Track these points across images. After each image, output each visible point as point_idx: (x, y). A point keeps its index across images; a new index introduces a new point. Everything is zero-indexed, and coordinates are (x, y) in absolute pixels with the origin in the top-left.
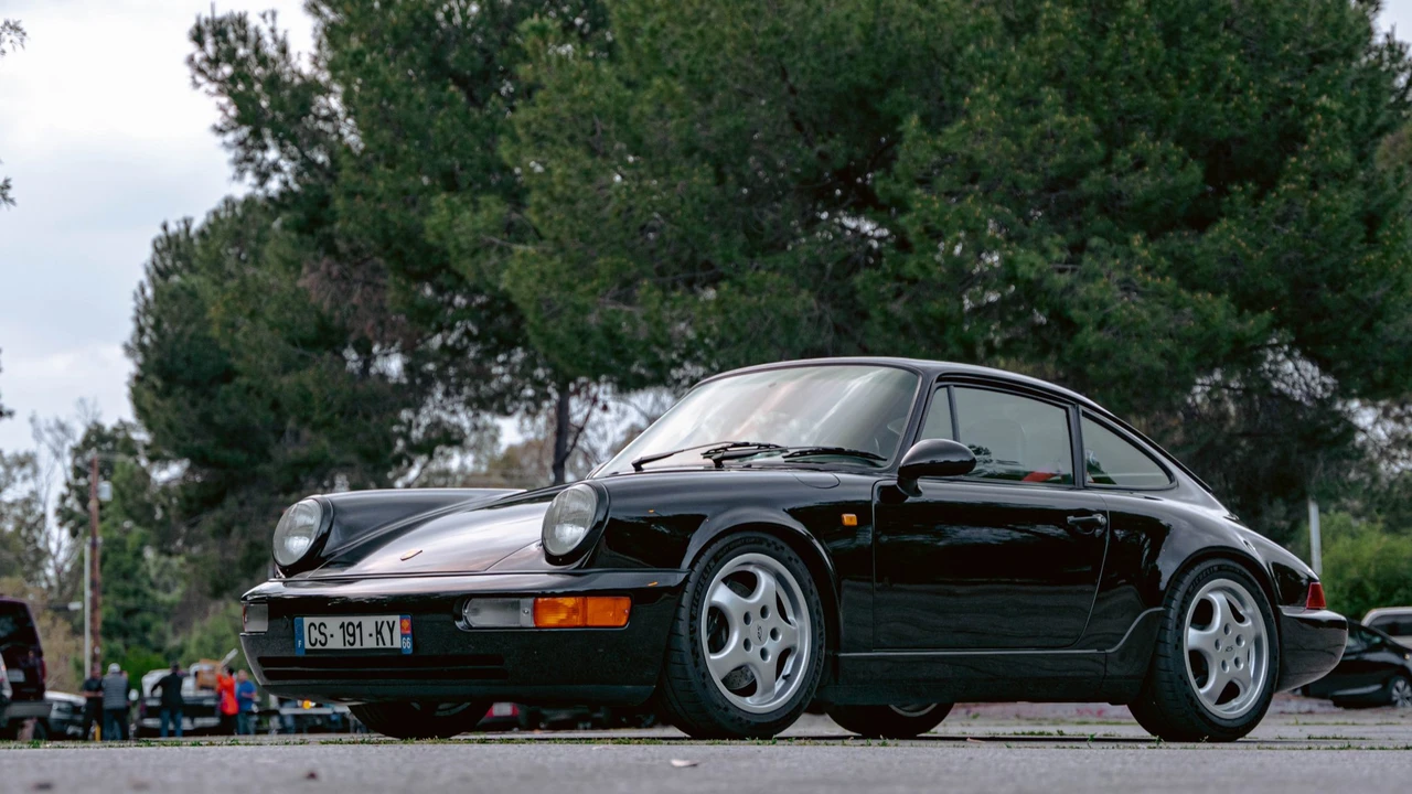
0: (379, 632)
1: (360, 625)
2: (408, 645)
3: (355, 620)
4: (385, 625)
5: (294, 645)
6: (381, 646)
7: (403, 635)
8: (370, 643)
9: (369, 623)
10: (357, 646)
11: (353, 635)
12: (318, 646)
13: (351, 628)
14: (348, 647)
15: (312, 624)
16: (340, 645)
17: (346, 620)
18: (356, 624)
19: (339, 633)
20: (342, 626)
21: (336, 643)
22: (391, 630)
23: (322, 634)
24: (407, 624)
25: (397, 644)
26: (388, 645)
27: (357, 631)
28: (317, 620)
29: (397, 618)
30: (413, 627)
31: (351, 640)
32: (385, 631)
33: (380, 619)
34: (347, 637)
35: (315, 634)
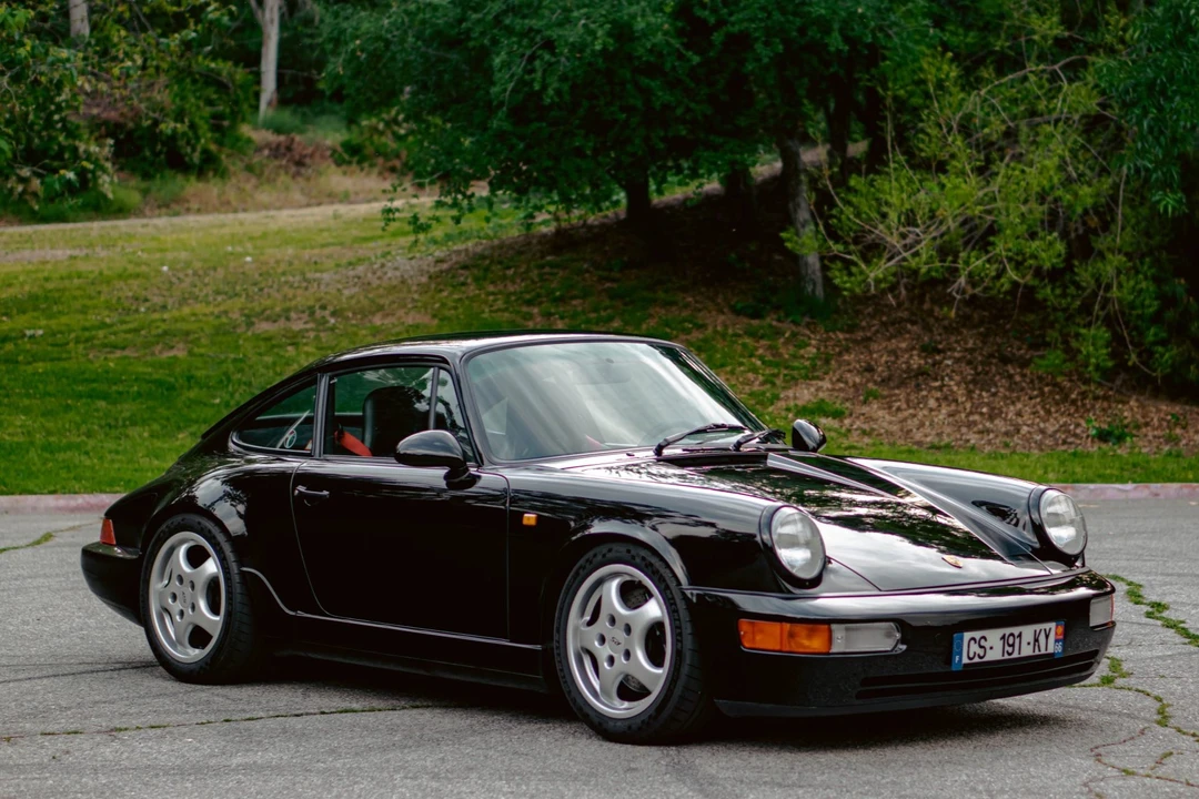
0: (1036, 640)
1: (1020, 635)
2: (1059, 649)
3: (1016, 630)
4: (1043, 632)
5: (949, 660)
6: (1037, 652)
7: (1057, 641)
8: (1027, 651)
9: (1028, 632)
10: (1015, 655)
11: (1013, 645)
12: (977, 660)
13: (1011, 638)
14: (1006, 657)
15: (973, 639)
16: (999, 657)
17: (1007, 631)
18: (1016, 634)
19: (998, 645)
20: (1003, 637)
21: (994, 655)
22: (1047, 637)
23: (981, 647)
24: (1061, 630)
25: (1051, 650)
26: (1043, 651)
27: (1017, 641)
28: (977, 634)
29: (1053, 625)
30: (1066, 634)
31: (1010, 650)
32: (1042, 639)
33: (1038, 627)
34: (1007, 648)
35: (975, 648)
